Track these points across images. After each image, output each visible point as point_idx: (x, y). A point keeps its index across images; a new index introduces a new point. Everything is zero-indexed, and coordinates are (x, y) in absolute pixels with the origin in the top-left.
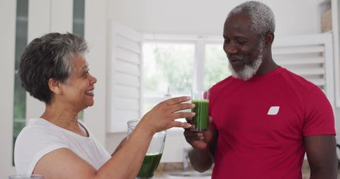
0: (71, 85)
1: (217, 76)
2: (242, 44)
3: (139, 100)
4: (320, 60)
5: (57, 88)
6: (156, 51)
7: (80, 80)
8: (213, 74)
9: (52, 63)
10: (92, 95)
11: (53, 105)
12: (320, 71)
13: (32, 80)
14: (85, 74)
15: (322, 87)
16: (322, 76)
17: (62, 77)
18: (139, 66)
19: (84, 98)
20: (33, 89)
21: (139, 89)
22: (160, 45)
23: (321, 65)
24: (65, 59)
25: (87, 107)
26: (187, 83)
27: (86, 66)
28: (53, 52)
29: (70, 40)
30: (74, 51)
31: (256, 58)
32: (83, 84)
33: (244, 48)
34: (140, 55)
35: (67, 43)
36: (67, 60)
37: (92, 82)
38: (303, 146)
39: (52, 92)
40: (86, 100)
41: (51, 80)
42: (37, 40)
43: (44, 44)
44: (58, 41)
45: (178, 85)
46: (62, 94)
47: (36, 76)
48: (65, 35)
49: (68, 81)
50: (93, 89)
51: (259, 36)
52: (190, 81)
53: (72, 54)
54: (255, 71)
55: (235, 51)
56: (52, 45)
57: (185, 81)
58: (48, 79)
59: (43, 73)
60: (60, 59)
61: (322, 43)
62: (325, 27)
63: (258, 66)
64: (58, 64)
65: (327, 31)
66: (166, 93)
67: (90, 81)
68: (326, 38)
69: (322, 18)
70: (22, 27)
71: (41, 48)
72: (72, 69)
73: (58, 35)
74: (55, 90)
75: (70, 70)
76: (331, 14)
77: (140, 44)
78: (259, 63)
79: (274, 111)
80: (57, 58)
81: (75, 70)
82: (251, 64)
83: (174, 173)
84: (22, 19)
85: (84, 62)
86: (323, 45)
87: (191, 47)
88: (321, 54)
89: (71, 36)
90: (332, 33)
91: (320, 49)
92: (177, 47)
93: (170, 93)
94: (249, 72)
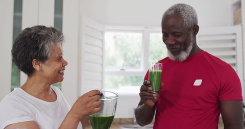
0: (49, 65)
1: (159, 56)
2: (178, 36)
3: (102, 73)
4: (233, 45)
5: (38, 66)
6: (115, 37)
7: (56, 62)
8: (156, 54)
9: (37, 48)
10: (62, 74)
11: (33, 78)
12: (233, 53)
13: (21, 58)
14: (60, 59)
15: (234, 65)
16: (234, 57)
17: (43, 59)
18: (102, 49)
19: (57, 76)
20: (21, 64)
21: (102, 65)
22: (118, 34)
23: (234, 49)
24: (47, 46)
25: (58, 81)
26: (137, 61)
27: (61, 53)
28: (39, 41)
29: (53, 33)
30: (54, 42)
31: (188, 45)
32: (57, 65)
33: (180, 39)
34: (102, 41)
35: (50, 35)
36: (48, 47)
37: (64, 64)
38: (219, 108)
39: (34, 69)
40: (58, 77)
41: (34, 60)
42: (28, 29)
43: (33, 33)
44: (43, 32)
45: (130, 62)
46: (41, 70)
47: (24, 55)
48: (49, 28)
49: (47, 62)
50: (64, 69)
51: (189, 29)
52: (139, 59)
53: (52, 44)
54: (188, 54)
55: (174, 43)
56: (39, 35)
57: (136, 59)
58: (32, 59)
59: (30, 54)
60: (43, 46)
61: (234, 33)
62: (237, 21)
63: (190, 51)
64: (41, 49)
65: (238, 24)
66: (121, 68)
67: (63, 63)
68: (237, 29)
69: (234, 15)
70: (17, 20)
71: (30, 36)
72: (51, 54)
73: (44, 27)
74: (37, 67)
75: (49, 55)
76: (241, 12)
77: (102, 33)
78: (190, 48)
79: (198, 83)
80: (41, 45)
81: (53, 55)
82: (185, 49)
83: (126, 126)
84: (18, 14)
85: (60, 50)
86: (235, 34)
87: (140, 35)
88: (234, 41)
89: (53, 30)
90: (242, 25)
91: (233, 37)
92: (130, 34)
93: (124, 68)
94: (184, 56)
